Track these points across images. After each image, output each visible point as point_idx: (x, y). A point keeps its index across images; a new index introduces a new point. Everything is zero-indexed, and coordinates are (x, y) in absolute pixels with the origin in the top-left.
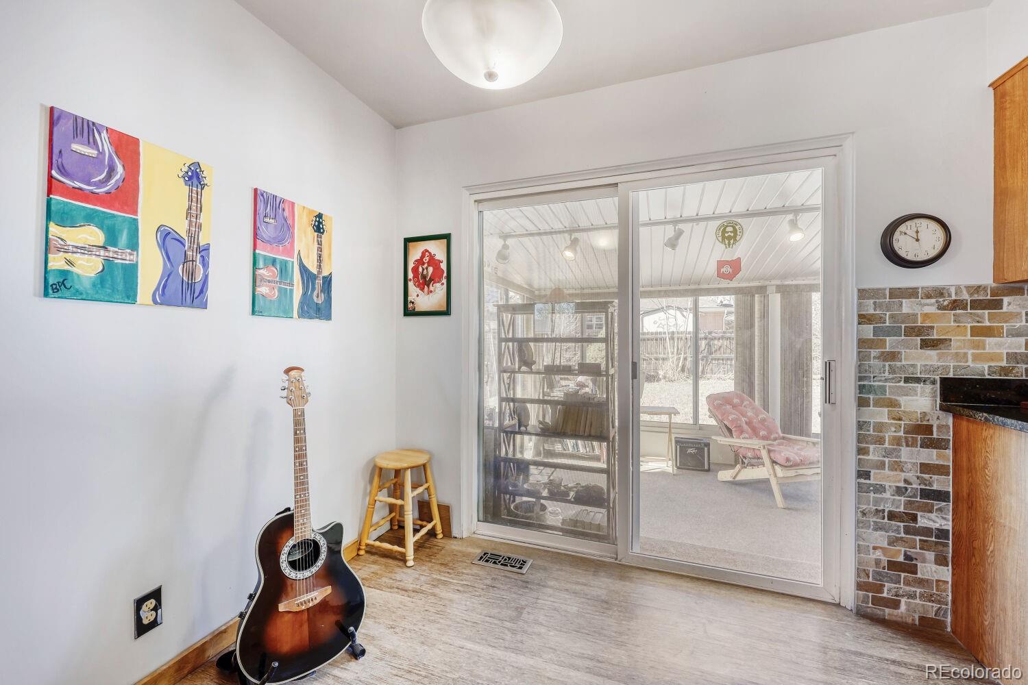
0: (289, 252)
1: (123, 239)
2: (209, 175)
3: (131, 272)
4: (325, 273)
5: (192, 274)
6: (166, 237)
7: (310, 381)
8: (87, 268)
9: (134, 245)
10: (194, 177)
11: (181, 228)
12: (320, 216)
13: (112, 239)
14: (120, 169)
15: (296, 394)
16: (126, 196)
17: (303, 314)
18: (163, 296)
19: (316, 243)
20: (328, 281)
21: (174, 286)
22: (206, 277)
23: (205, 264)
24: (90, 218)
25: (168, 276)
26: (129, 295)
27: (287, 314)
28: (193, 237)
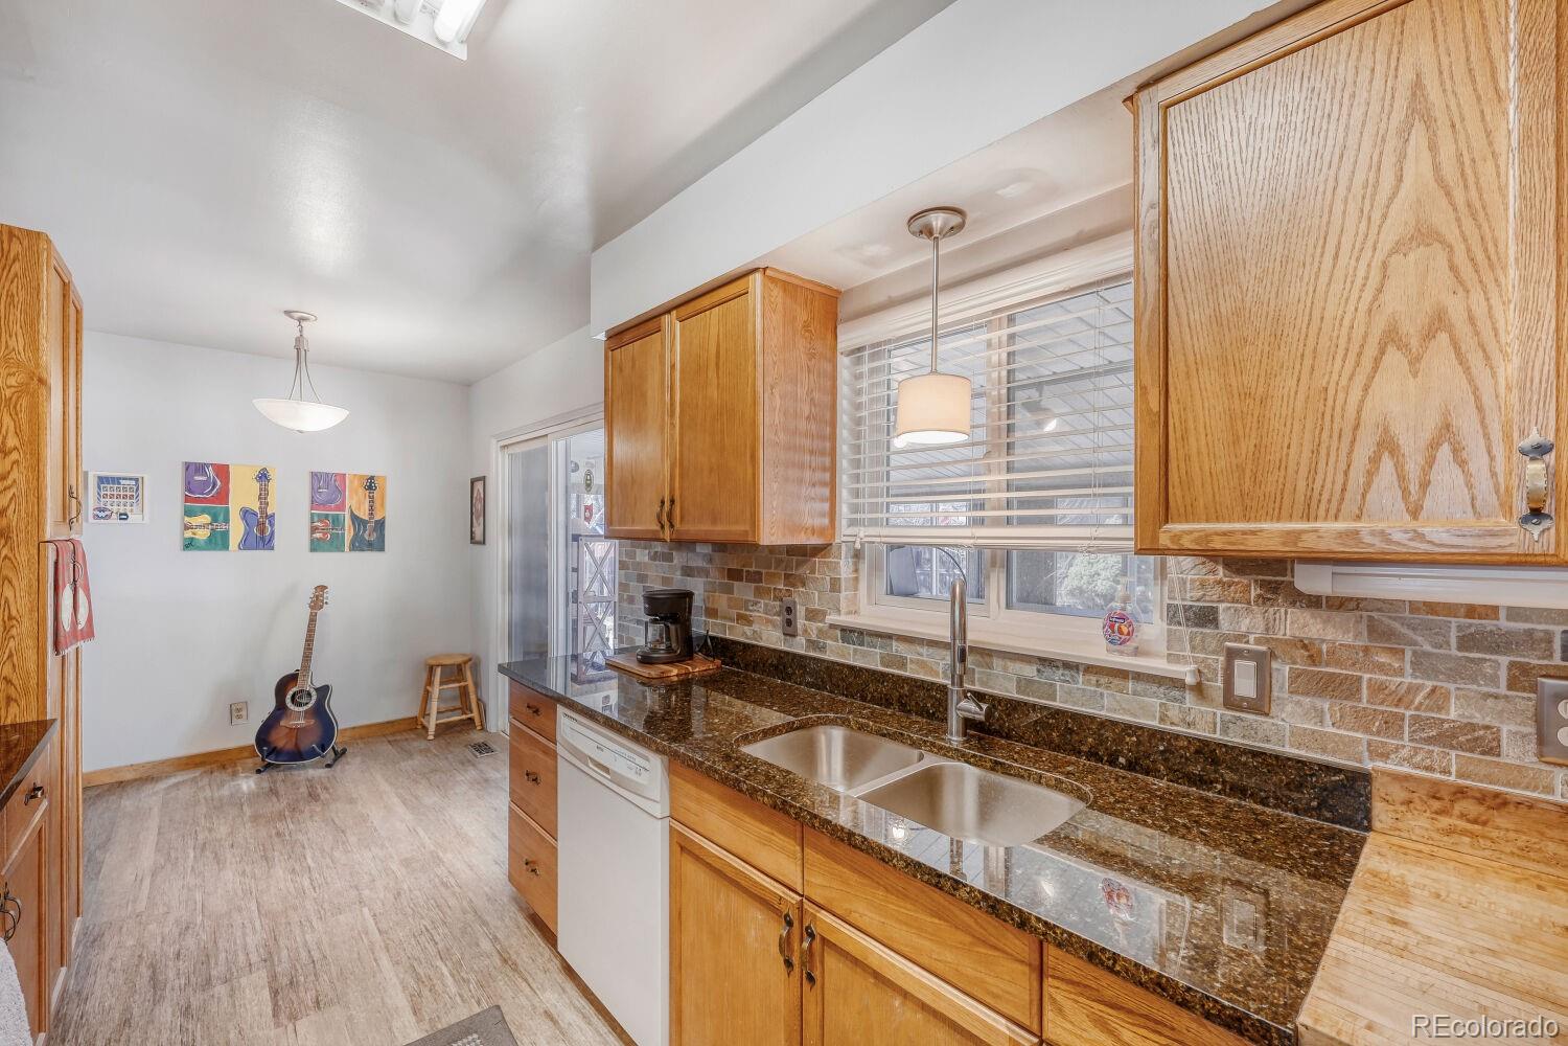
0: (341, 507)
1: (221, 518)
2: (272, 474)
3: (225, 535)
4: (378, 517)
5: (262, 532)
6: (246, 513)
7: (329, 595)
8: (203, 535)
9: (227, 520)
10: (263, 477)
11: (255, 507)
12: (372, 478)
13: (215, 519)
14: (219, 483)
15: (318, 601)
16: (223, 496)
17: (353, 548)
18: (245, 544)
19: (368, 499)
20: (381, 525)
21: (252, 540)
22: (272, 533)
23: (272, 525)
24: (203, 511)
25: (247, 534)
26: (225, 546)
27: (340, 549)
28: (263, 510)
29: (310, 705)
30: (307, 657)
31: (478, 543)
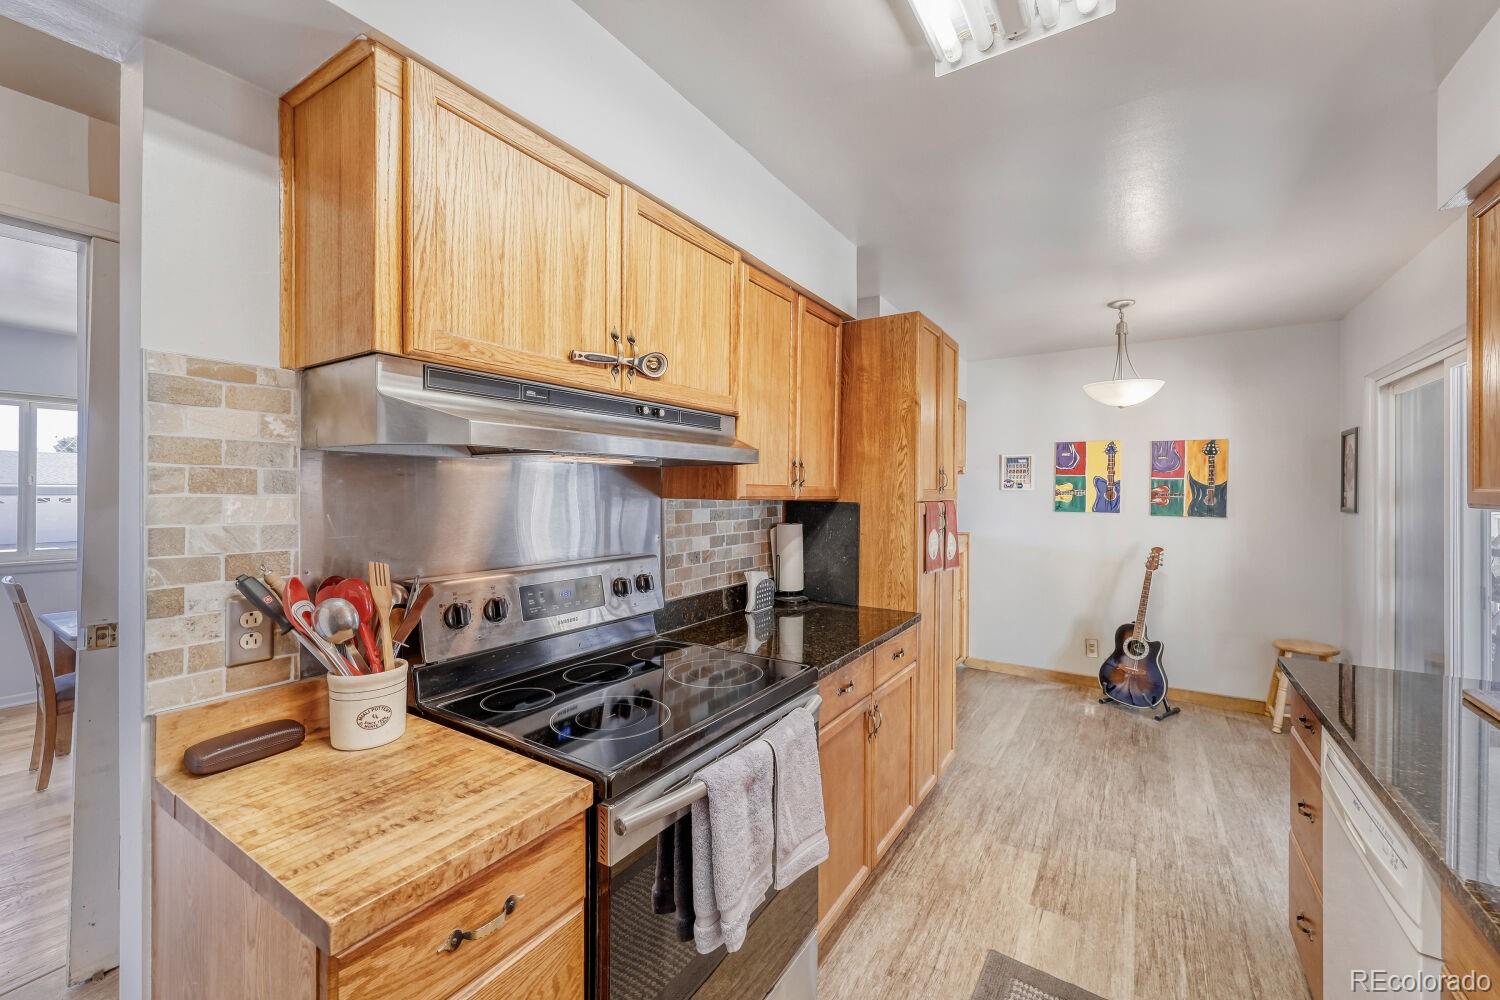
0: (1180, 473)
1: (1080, 485)
2: (1118, 447)
3: (1083, 499)
4: (1219, 482)
5: (1111, 496)
6: (1098, 481)
7: (1165, 557)
8: (1067, 499)
9: (1084, 488)
10: (1111, 449)
11: (1105, 475)
12: (1213, 442)
13: (1075, 487)
14: (1078, 457)
15: (1153, 563)
16: (1081, 469)
17: (1192, 513)
18: (1097, 508)
19: (1207, 464)
20: (1222, 490)
21: (1102, 504)
22: (1118, 497)
23: (1118, 491)
24: (1068, 480)
25: (1099, 498)
26: (1083, 509)
27: (1178, 513)
28: (1111, 478)
29: (1143, 657)
30: (1142, 612)
31: (1348, 511)
